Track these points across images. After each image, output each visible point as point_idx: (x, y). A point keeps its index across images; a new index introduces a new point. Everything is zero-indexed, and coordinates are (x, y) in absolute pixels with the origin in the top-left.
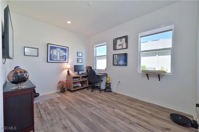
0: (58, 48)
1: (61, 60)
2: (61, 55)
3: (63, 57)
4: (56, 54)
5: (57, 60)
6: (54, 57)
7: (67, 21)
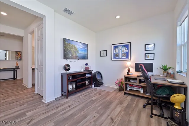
0: (120, 46)
1: (123, 58)
2: (123, 52)
3: (125, 54)
4: (118, 53)
5: (119, 58)
6: (116, 55)
7: (115, 17)
